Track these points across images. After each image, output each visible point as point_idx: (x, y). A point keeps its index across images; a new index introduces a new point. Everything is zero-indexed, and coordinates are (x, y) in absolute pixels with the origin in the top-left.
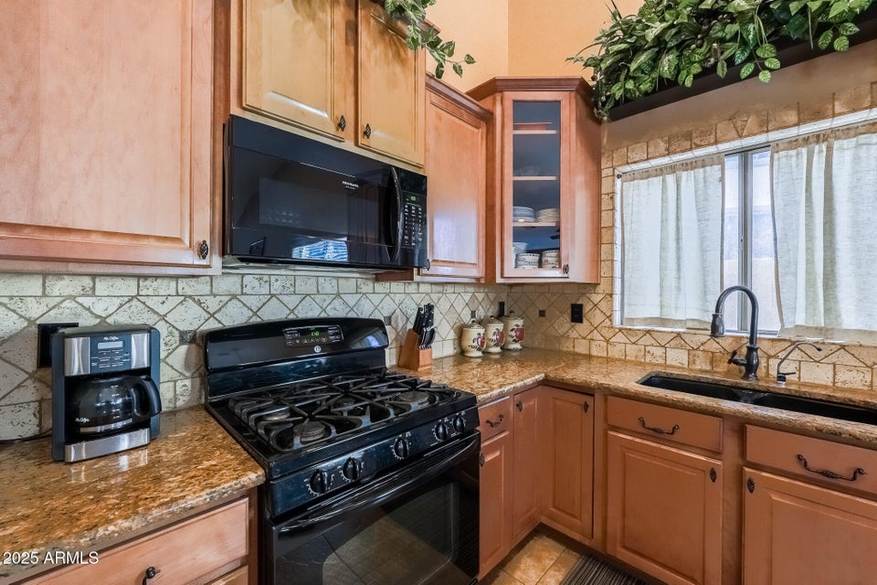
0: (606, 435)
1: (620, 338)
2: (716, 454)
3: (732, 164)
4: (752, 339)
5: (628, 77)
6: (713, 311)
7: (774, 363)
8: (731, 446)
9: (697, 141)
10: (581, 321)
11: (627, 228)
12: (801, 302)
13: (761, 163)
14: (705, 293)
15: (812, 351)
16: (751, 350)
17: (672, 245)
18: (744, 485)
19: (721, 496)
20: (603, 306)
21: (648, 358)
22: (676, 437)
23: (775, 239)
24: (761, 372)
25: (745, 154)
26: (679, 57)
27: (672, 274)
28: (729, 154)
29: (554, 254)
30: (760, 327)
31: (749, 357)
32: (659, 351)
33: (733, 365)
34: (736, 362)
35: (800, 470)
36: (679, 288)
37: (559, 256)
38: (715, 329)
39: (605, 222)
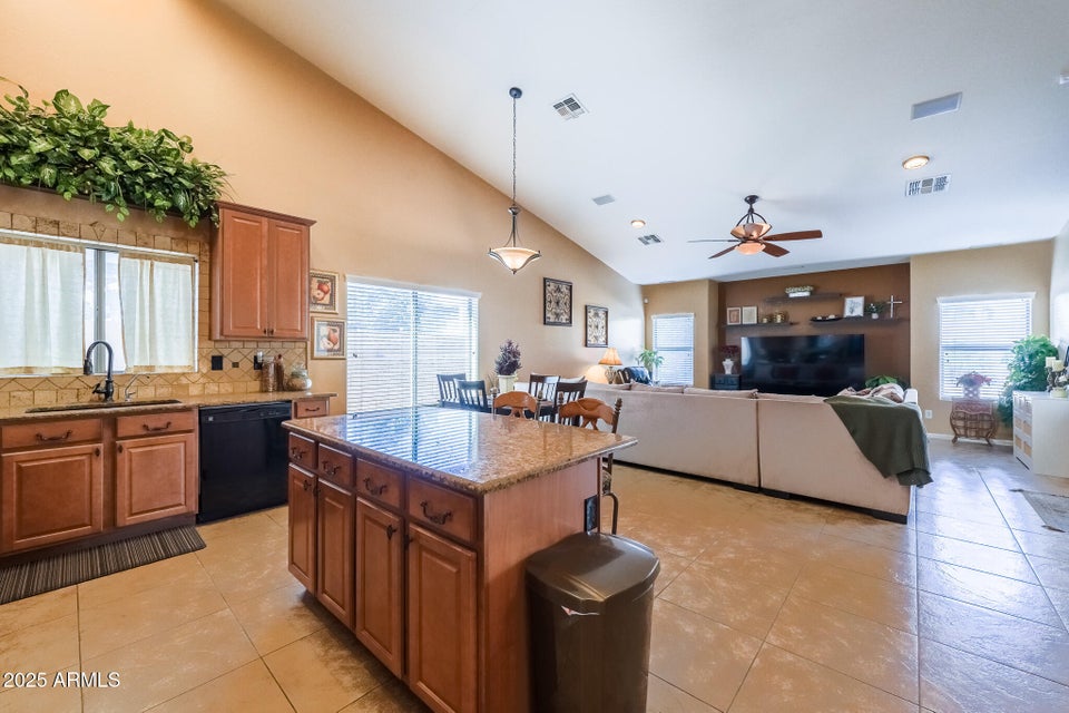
2: (97, 440)
3: (90, 254)
4: (109, 376)
6: (85, 358)
7: (122, 390)
8: (107, 434)
9: (64, 231)
12: (137, 352)
15: (145, 380)
16: (108, 382)
18: (114, 451)
22: (70, 440)
23: (122, 313)
24: (114, 397)
25: (98, 250)
26: (59, 173)
28: (90, 246)
30: (114, 369)
31: (107, 387)
32: (26, 394)
33: (96, 394)
34: (99, 392)
35: (145, 432)
38: (87, 369)
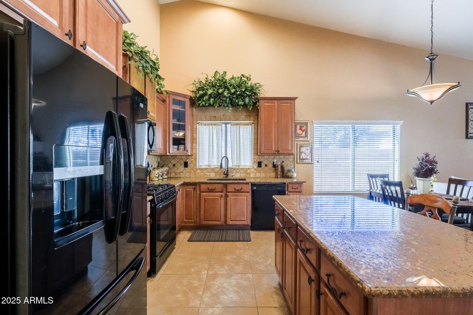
0: (200, 194)
1: (199, 171)
2: (222, 192)
3: (224, 125)
4: (227, 169)
5: (203, 101)
6: (220, 162)
7: (231, 174)
8: (224, 190)
9: (217, 119)
10: (187, 167)
11: (200, 139)
12: (235, 160)
13: (229, 126)
14: (218, 158)
15: (237, 170)
16: (227, 171)
17: (211, 145)
18: (226, 196)
19: (223, 200)
20: (194, 162)
21: (206, 176)
22: (215, 191)
24: (229, 176)
25: (226, 124)
26: (214, 100)
27: (211, 153)
28: (223, 123)
29: (183, 146)
30: (229, 166)
31: (227, 173)
32: (208, 174)
33: (224, 175)
35: (234, 191)
36: (213, 157)
37: (185, 147)
38: (221, 166)
39: (195, 136)
